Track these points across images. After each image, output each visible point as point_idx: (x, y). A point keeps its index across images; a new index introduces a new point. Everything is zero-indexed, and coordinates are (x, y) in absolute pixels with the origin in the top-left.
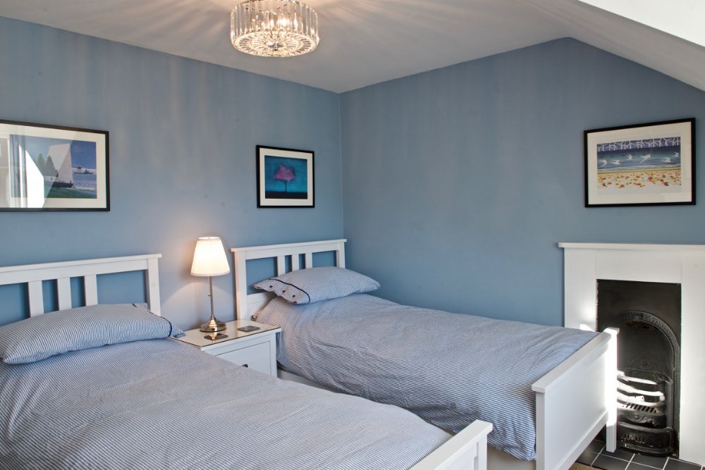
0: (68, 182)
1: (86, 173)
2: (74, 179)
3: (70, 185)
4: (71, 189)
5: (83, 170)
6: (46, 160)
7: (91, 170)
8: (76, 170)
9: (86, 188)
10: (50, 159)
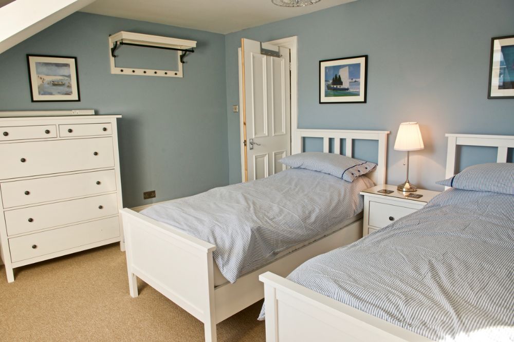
0: (346, 87)
1: (355, 81)
2: (350, 85)
3: (348, 89)
4: (348, 91)
5: (354, 80)
6: (338, 77)
7: (357, 80)
8: (350, 80)
9: (355, 90)
10: (339, 76)
